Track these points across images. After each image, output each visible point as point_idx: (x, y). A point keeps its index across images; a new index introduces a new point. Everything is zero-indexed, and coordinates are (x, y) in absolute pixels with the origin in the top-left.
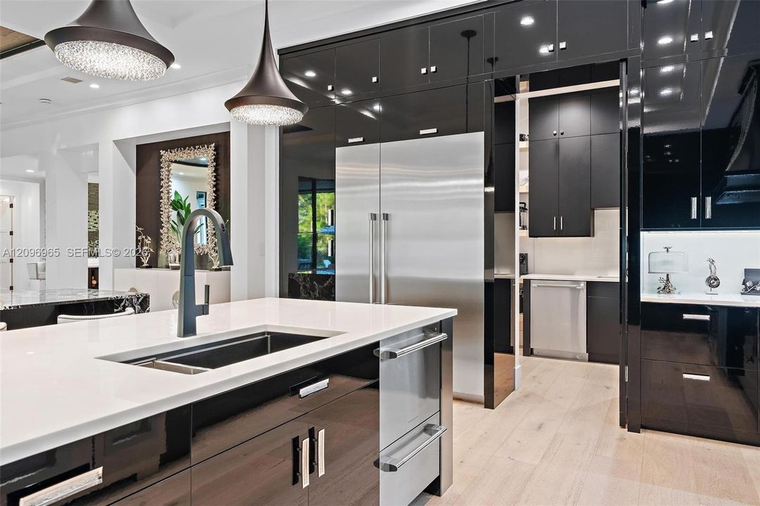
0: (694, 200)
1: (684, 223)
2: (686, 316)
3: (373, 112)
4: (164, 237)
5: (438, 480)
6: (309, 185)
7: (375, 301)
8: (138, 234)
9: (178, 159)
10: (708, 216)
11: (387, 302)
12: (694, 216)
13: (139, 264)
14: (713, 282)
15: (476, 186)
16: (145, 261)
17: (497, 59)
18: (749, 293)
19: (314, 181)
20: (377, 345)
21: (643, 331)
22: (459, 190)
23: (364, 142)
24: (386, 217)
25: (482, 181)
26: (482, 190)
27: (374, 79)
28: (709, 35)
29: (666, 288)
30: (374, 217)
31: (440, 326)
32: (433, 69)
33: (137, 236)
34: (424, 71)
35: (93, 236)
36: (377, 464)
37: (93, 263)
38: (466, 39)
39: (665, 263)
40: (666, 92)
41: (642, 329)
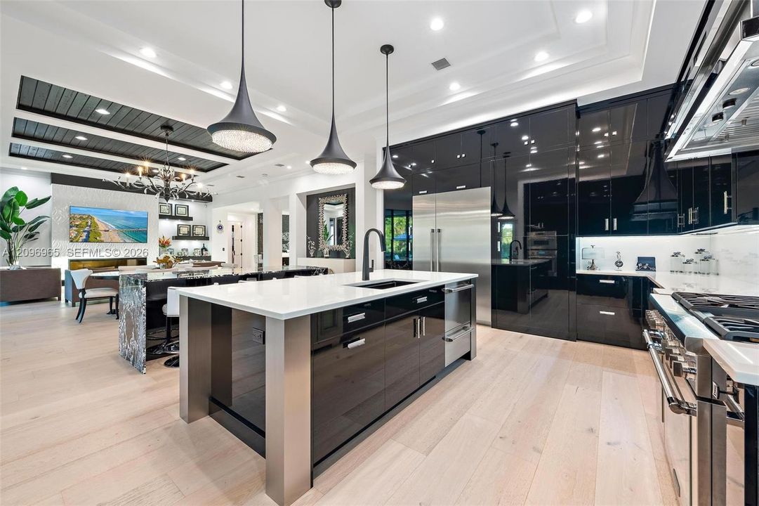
0: (607, 220)
1: (601, 232)
2: (601, 281)
3: (428, 174)
4: (321, 242)
5: (470, 352)
6: (390, 213)
7: (433, 271)
8: (308, 240)
9: (328, 202)
10: (615, 228)
11: (440, 271)
12: (607, 229)
13: (308, 256)
14: (619, 264)
15: (487, 213)
16: (312, 254)
17: (497, 144)
18: (640, 270)
19: (392, 211)
20: (443, 286)
21: (578, 296)
22: (477, 216)
23: (427, 193)
24: (439, 231)
25: (490, 211)
26: (490, 215)
27: (433, 161)
28: (615, 133)
29: (592, 267)
30: (433, 231)
31: (469, 282)
32: (464, 155)
33: (307, 242)
34: (459, 156)
35: (285, 242)
36: (444, 339)
37: (285, 255)
38: (480, 135)
39: (592, 254)
40: (601, 156)
41: (577, 293)
